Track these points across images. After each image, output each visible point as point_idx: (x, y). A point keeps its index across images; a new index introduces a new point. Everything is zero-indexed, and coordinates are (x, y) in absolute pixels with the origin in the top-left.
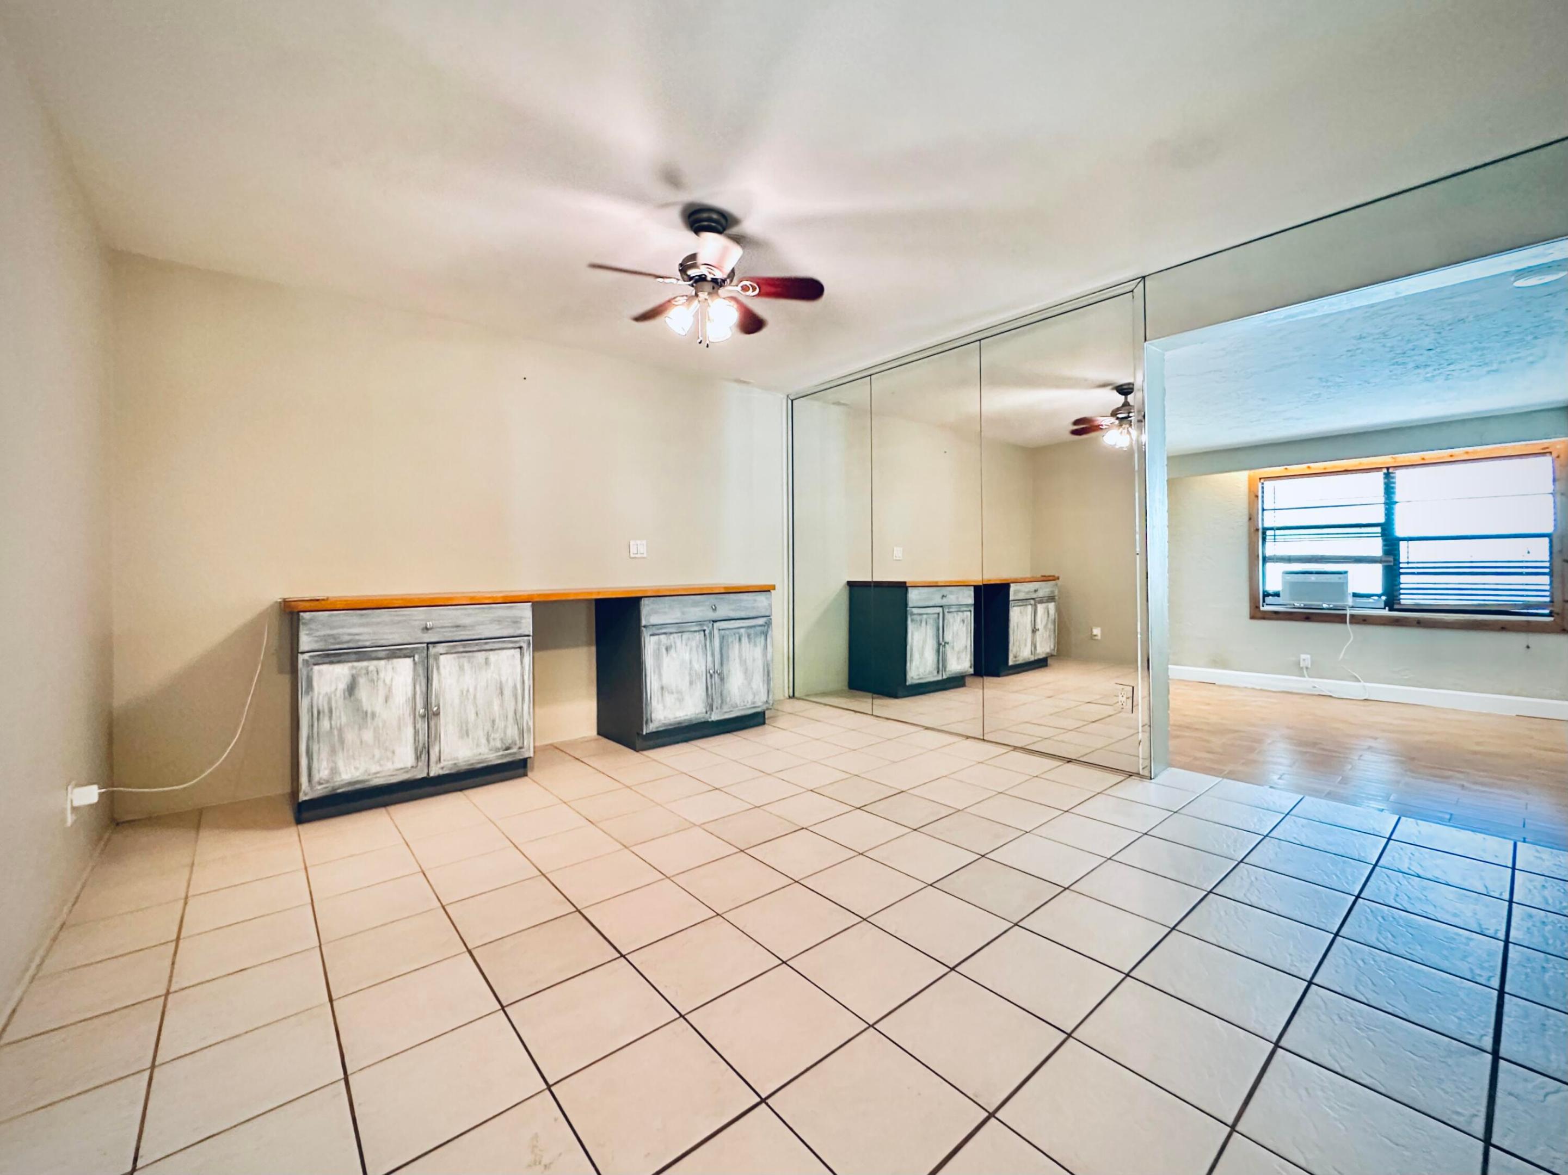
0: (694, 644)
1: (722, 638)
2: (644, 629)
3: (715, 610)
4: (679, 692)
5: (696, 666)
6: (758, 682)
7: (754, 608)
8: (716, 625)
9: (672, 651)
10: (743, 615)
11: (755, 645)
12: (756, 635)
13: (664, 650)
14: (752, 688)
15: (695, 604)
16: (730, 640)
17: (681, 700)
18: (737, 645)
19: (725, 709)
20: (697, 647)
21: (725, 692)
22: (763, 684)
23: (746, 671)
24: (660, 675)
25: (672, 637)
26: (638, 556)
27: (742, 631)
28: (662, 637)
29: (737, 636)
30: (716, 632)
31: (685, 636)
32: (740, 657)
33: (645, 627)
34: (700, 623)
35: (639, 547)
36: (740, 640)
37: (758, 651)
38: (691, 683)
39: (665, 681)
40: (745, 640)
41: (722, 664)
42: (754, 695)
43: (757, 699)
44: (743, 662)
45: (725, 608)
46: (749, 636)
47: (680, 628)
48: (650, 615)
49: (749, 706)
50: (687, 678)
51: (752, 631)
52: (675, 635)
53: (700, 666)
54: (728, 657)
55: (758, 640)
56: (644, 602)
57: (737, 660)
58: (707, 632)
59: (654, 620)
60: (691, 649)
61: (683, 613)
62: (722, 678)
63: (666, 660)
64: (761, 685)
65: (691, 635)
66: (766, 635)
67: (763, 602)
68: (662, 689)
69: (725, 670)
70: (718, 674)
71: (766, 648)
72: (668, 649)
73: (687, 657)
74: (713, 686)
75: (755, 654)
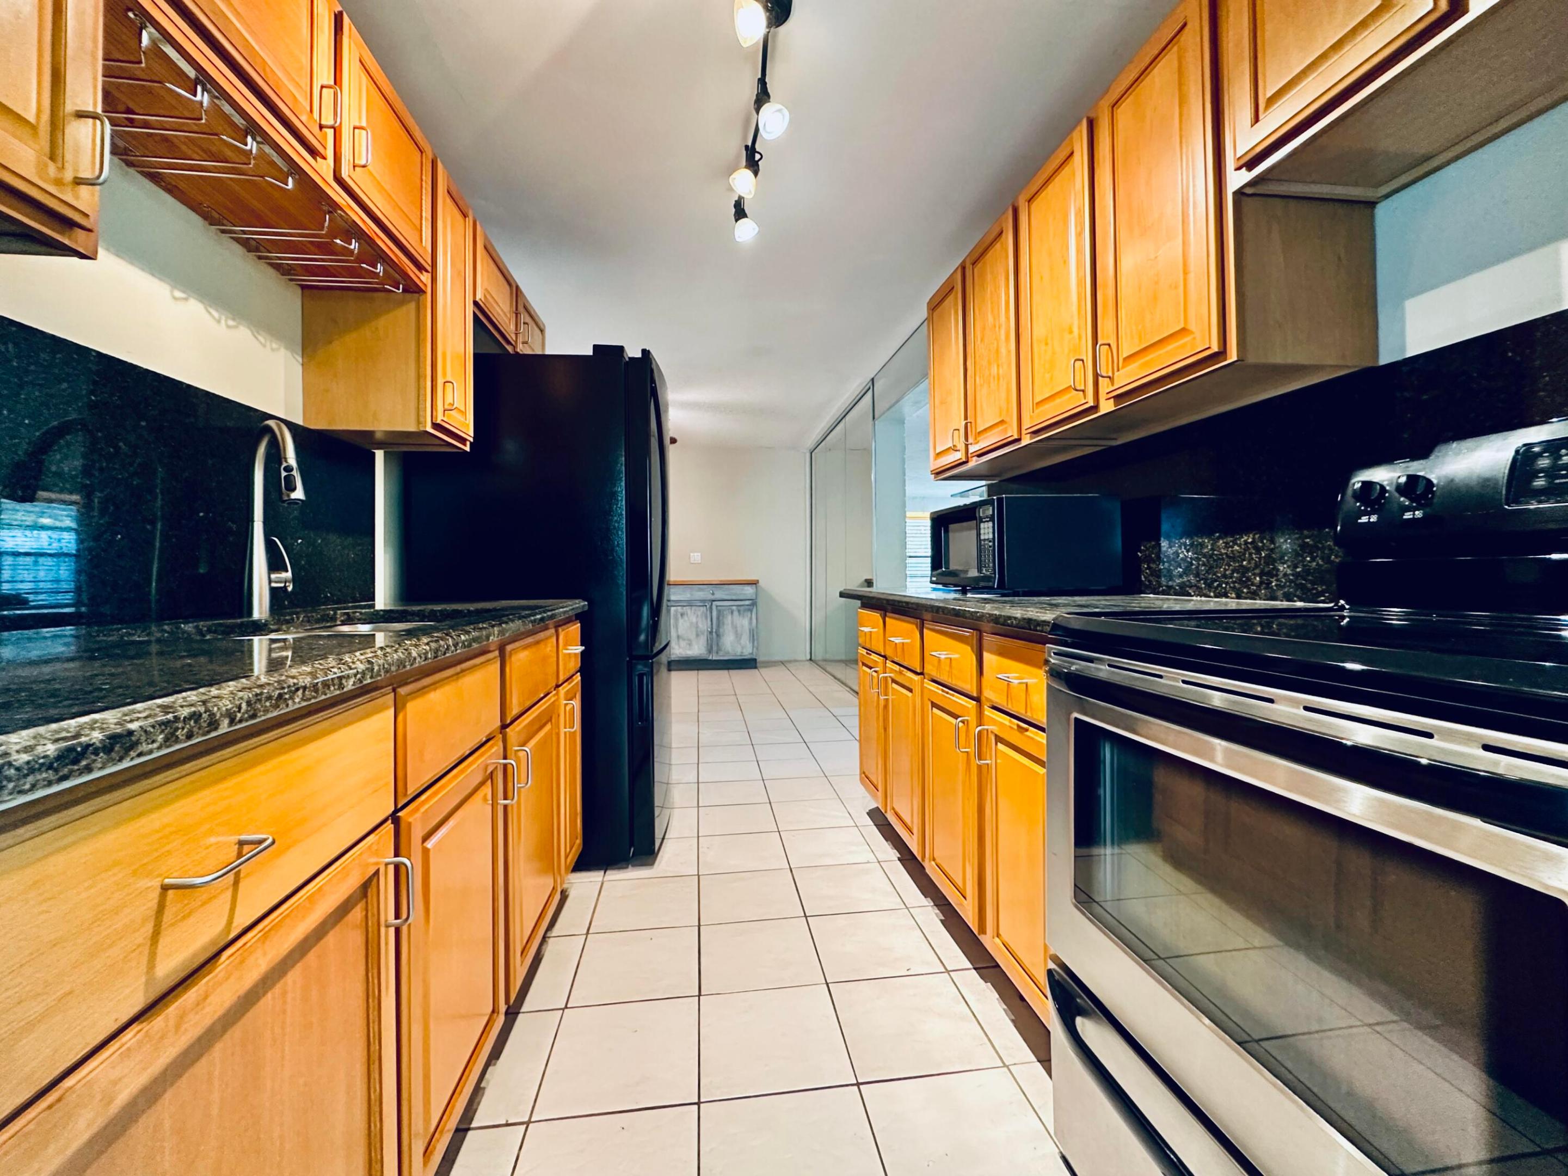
0: (699, 613)
1: (719, 612)
2: (666, 602)
3: (713, 594)
4: (689, 640)
5: (700, 625)
6: (745, 640)
7: (742, 594)
8: (714, 603)
9: (686, 618)
10: (734, 598)
11: (743, 617)
12: (745, 611)
13: (679, 616)
14: (740, 644)
15: (700, 590)
16: (725, 613)
17: (690, 645)
18: (730, 617)
19: (721, 653)
20: (701, 616)
21: (720, 644)
23: (736, 633)
24: (677, 629)
25: (686, 608)
26: (696, 562)
27: (734, 608)
28: (679, 608)
29: (730, 611)
30: (714, 607)
31: (693, 608)
32: (732, 622)
34: (703, 601)
35: (696, 557)
36: (732, 613)
37: (746, 622)
38: (697, 635)
39: (680, 633)
40: (736, 613)
41: (718, 626)
42: (743, 648)
43: (744, 651)
44: (735, 627)
45: (719, 594)
46: (739, 611)
47: (690, 604)
48: (671, 595)
49: (739, 654)
50: (694, 633)
51: (742, 608)
53: (704, 625)
54: (723, 624)
55: (746, 614)
57: (730, 625)
58: (708, 607)
59: (673, 598)
60: (697, 616)
61: (692, 595)
62: (718, 635)
63: (681, 621)
64: (748, 642)
65: (697, 608)
66: (751, 611)
67: (749, 591)
68: (678, 637)
69: (721, 630)
70: (716, 632)
71: (751, 619)
72: (682, 615)
73: (694, 620)
74: (712, 639)
75: (744, 622)
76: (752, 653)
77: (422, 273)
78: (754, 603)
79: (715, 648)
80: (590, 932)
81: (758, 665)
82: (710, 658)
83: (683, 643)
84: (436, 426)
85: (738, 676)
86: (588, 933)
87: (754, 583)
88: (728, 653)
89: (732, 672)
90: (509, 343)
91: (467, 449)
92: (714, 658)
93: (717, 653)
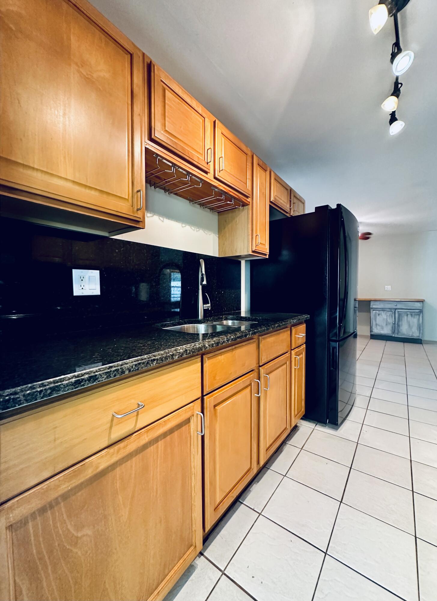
0: (388, 314)
1: (399, 315)
2: (371, 309)
3: (396, 306)
4: (383, 326)
5: (389, 320)
6: (415, 329)
7: (414, 306)
8: (397, 310)
9: (380, 316)
10: (408, 308)
11: (414, 317)
12: (415, 315)
13: (377, 315)
14: (412, 331)
15: (389, 304)
16: (403, 315)
17: (383, 328)
18: (406, 317)
19: (399, 334)
20: (389, 316)
21: (400, 330)
22: (417, 330)
23: (409, 325)
24: (376, 321)
25: (380, 312)
26: (388, 290)
27: (409, 313)
28: (377, 311)
29: (406, 314)
30: (397, 312)
31: (385, 312)
33: (372, 308)
34: (390, 309)
35: (388, 288)
36: (407, 315)
38: (386, 325)
39: (377, 322)
40: (409, 316)
41: (399, 321)
42: (413, 333)
44: (409, 322)
45: (400, 306)
46: (411, 315)
47: (383, 310)
48: (373, 305)
49: (410, 335)
50: (385, 323)
51: (413, 313)
52: (382, 311)
53: (391, 320)
54: (402, 320)
55: (416, 316)
56: (371, 302)
57: (406, 321)
58: (393, 312)
59: (374, 307)
60: (387, 316)
61: (385, 306)
62: (398, 326)
63: (378, 317)
64: (416, 331)
65: (387, 312)
66: (419, 315)
67: (418, 305)
68: (376, 324)
69: (400, 323)
70: (397, 324)
71: (419, 319)
72: (379, 315)
73: (385, 317)
74: (395, 327)
75: (414, 321)
76: (419, 336)
77: (248, 198)
78: (421, 311)
79: (396, 331)
80: (303, 449)
81: (422, 342)
82: (394, 336)
83: (378, 327)
84: (253, 252)
85: (409, 347)
86: (302, 449)
87: (422, 301)
88: (404, 334)
89: (405, 344)
90: (287, 213)
91: (267, 257)
92: (396, 336)
93: (398, 334)
